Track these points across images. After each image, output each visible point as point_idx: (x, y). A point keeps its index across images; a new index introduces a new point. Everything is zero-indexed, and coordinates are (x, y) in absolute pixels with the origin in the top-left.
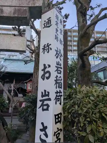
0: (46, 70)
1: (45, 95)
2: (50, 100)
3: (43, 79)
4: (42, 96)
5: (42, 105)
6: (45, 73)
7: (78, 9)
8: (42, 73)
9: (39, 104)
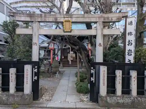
0: (130, 42)
1: (130, 51)
2: (132, 52)
3: (129, 45)
4: (128, 51)
5: (129, 54)
6: (129, 43)
7: (139, 2)
8: (128, 43)
9: (127, 54)
